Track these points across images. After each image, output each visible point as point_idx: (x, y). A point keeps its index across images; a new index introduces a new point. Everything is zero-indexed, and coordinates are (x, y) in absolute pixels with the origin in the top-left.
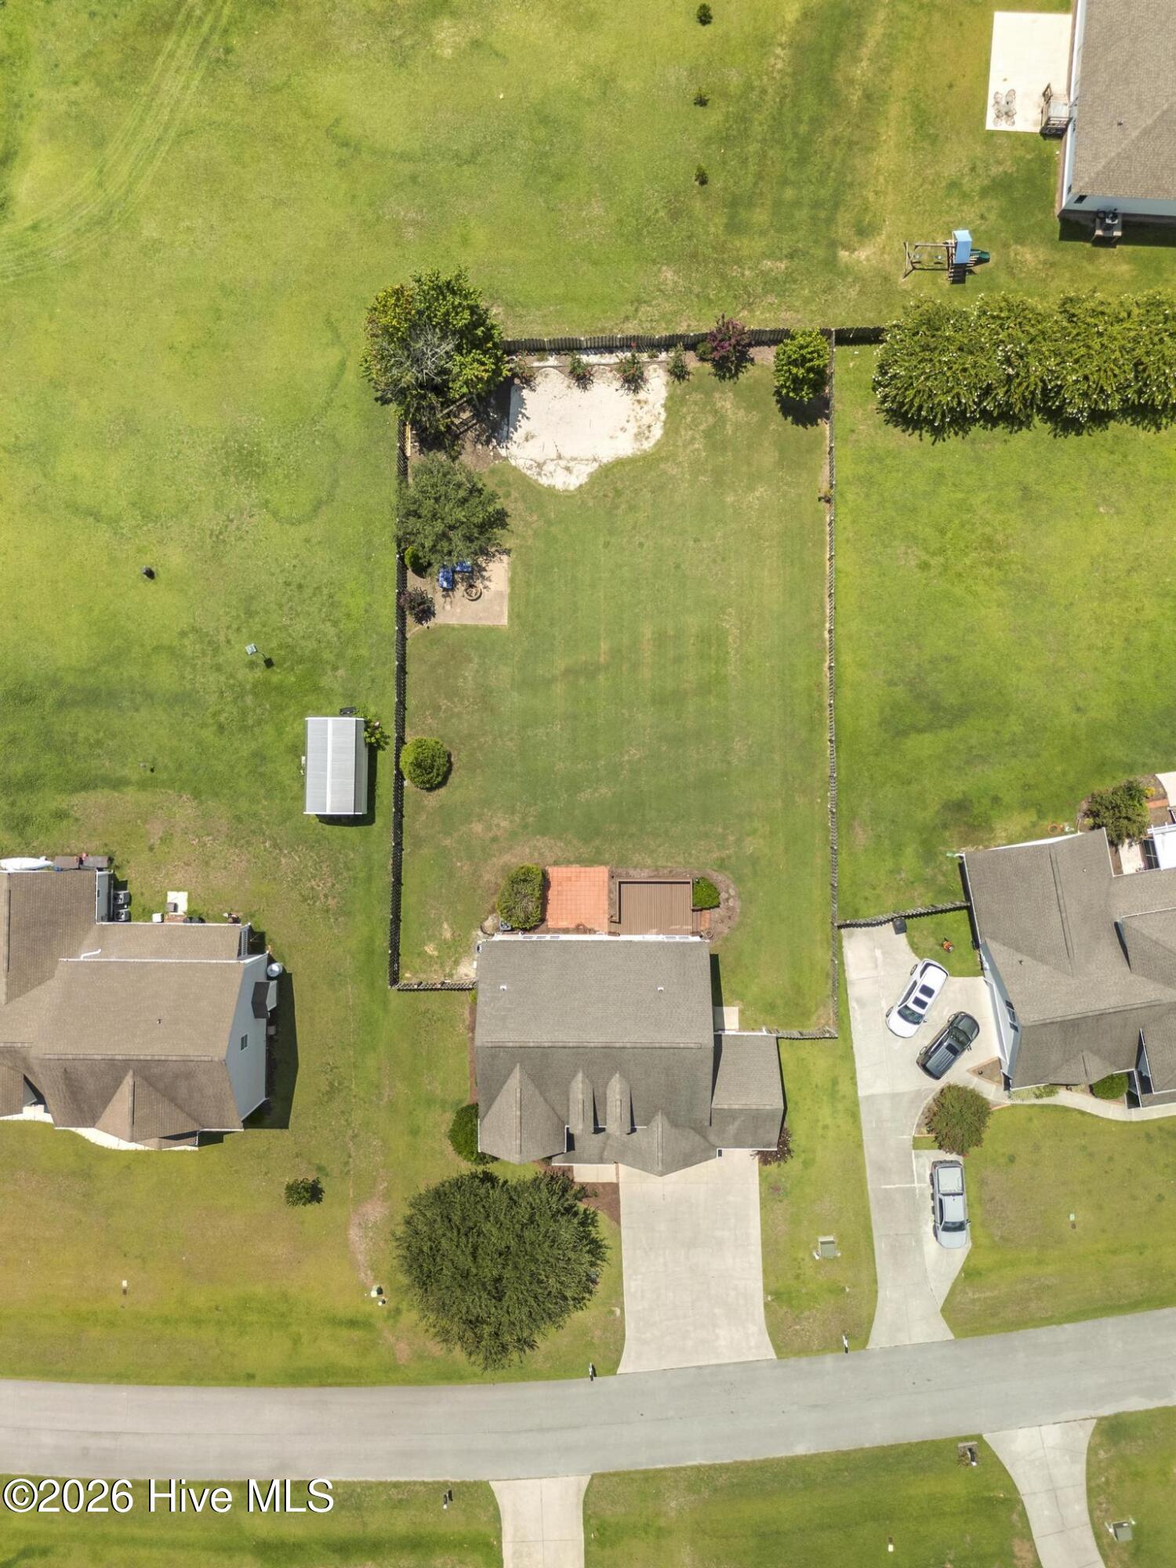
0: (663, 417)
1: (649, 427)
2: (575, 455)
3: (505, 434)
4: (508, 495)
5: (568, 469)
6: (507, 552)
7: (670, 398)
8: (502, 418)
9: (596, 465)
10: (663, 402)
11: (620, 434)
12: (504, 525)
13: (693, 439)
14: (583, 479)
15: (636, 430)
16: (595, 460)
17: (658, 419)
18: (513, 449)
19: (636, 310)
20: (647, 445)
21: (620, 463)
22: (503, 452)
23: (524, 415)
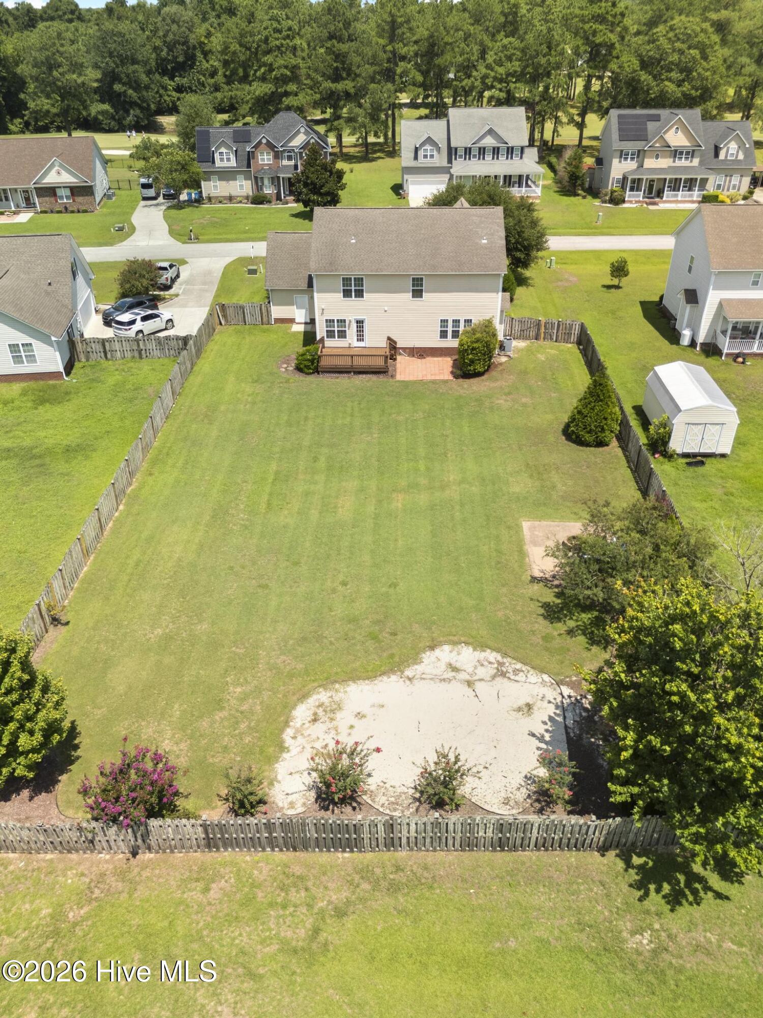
0: (289, 732)
1: (315, 720)
2: (444, 685)
3: (569, 715)
4: (547, 638)
5: (455, 669)
6: (534, 579)
7: (272, 760)
8: (580, 737)
9: (409, 673)
10: (285, 755)
11: (365, 710)
12: (546, 606)
13: (243, 699)
14: (428, 657)
15: (339, 715)
16: (410, 679)
17: (298, 731)
18: (552, 694)
19: (316, 931)
20: (323, 696)
21: (371, 674)
22: (566, 691)
23: (541, 739)
